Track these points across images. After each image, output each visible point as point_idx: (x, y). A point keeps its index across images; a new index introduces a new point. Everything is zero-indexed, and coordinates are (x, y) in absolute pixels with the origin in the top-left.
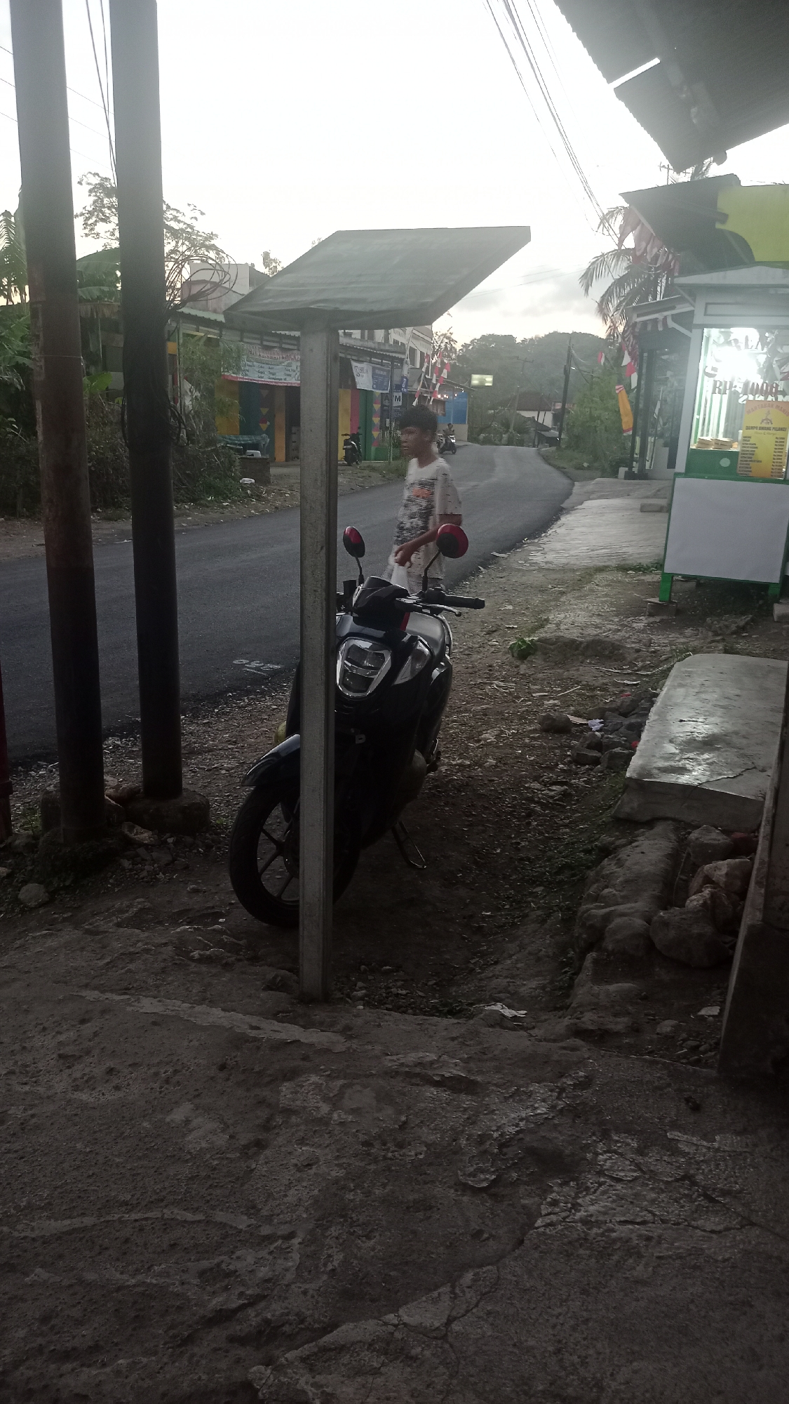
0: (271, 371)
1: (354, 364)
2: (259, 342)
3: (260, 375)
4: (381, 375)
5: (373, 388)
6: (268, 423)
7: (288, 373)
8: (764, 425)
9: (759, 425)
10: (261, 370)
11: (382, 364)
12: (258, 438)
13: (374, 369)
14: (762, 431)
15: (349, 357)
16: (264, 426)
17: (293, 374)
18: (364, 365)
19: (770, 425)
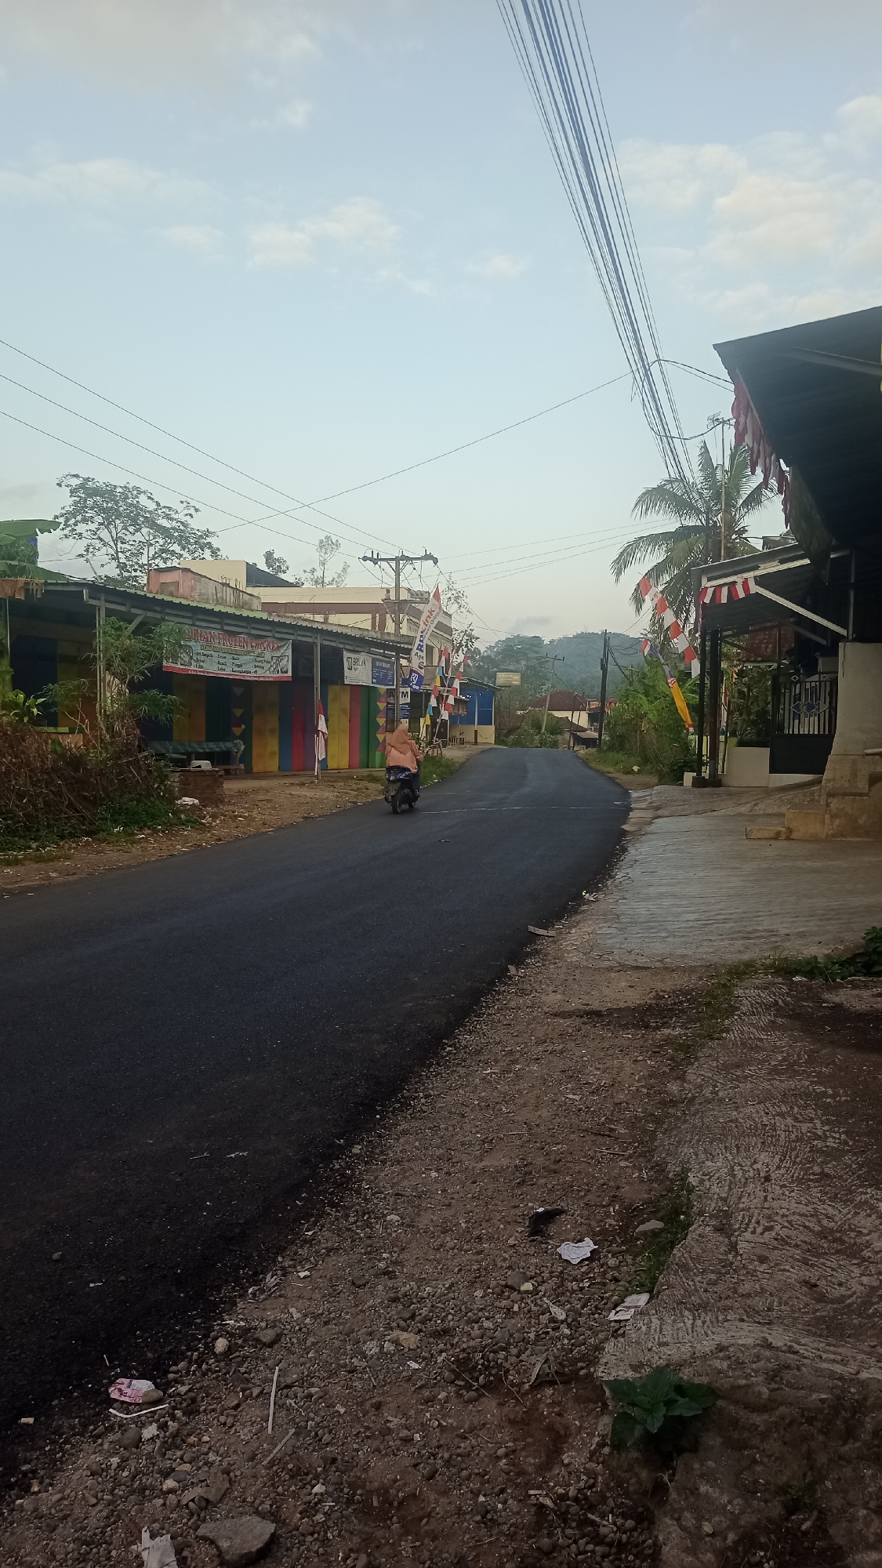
0: (236, 662)
1: (346, 654)
2: (218, 626)
3: (220, 666)
4: (384, 669)
5: (373, 683)
6: (243, 726)
7: (260, 664)
10: (222, 660)
11: (384, 656)
12: (229, 744)
13: (374, 661)
15: (341, 646)
16: (237, 731)
17: (268, 666)
18: (362, 657)
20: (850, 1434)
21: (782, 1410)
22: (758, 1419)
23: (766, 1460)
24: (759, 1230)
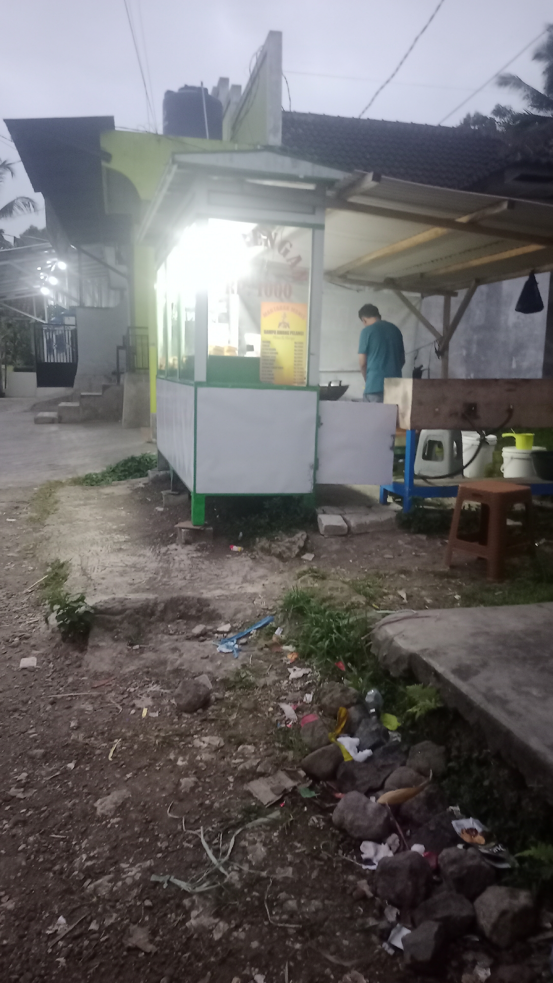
8: (282, 329)
9: (276, 328)
14: (280, 336)
19: (287, 329)
20: (152, 614)
21: (128, 612)
22: (118, 618)
23: (122, 631)
24: (100, 570)
